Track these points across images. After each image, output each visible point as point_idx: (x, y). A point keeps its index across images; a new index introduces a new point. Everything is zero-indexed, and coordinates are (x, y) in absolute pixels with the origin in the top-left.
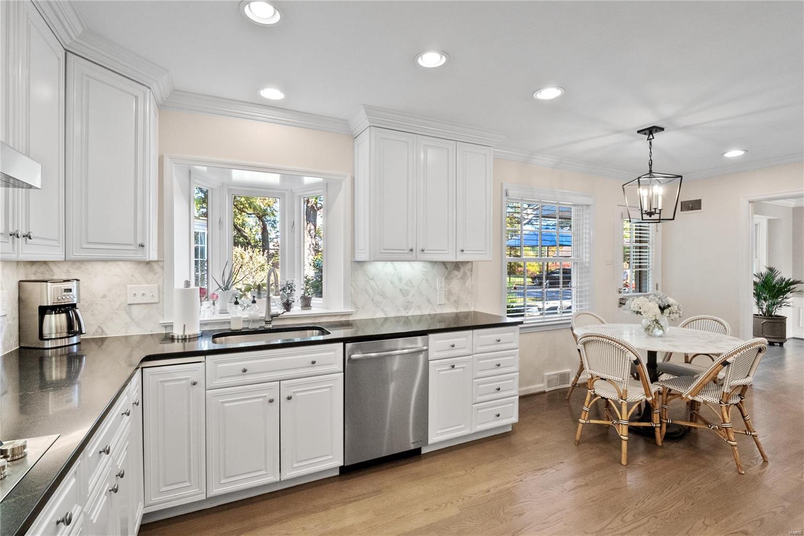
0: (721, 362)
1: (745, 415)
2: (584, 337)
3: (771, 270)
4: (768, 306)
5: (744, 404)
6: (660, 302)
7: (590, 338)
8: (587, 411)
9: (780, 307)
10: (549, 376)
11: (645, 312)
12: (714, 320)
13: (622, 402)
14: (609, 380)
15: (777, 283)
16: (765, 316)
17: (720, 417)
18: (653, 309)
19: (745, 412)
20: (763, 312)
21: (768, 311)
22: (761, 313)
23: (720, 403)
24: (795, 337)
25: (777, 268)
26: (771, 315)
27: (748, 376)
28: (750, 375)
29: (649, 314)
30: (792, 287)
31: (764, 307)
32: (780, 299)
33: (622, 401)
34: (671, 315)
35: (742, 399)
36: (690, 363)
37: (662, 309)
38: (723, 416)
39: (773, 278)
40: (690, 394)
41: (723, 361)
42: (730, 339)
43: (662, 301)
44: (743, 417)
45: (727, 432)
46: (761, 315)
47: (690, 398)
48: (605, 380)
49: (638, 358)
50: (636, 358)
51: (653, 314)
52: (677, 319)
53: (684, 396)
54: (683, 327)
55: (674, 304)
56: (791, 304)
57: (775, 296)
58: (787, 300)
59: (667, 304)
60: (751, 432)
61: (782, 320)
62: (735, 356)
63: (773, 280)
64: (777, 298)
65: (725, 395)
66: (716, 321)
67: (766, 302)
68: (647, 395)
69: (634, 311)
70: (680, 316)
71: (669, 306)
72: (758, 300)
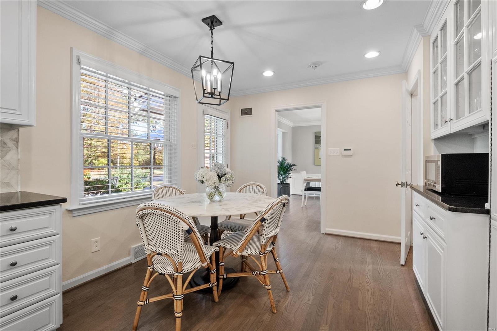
0: (260, 219)
1: (276, 258)
2: (140, 211)
3: (284, 159)
4: (283, 178)
5: (275, 249)
6: (219, 171)
7: (145, 211)
8: (145, 291)
9: (287, 178)
10: (135, 248)
11: (206, 181)
12: (257, 185)
13: (177, 276)
14: (165, 254)
15: (286, 166)
16: (281, 184)
17: (260, 266)
18: (212, 177)
19: (276, 256)
20: (280, 181)
21: (283, 181)
22: (280, 182)
23: (260, 254)
24: (293, 194)
25: (286, 158)
26: (284, 183)
27: (277, 226)
28: (278, 226)
29: (210, 182)
30: (292, 167)
31: (281, 179)
32: (287, 174)
33: (177, 274)
34: (226, 181)
35: (274, 245)
36: (243, 219)
37: (220, 177)
38: (262, 266)
39: (285, 163)
40: (239, 250)
41: (261, 218)
42: (266, 198)
43: (220, 170)
44: (275, 259)
45: (265, 279)
46: (280, 183)
47: (239, 254)
48: (161, 254)
49: (190, 227)
50: (188, 227)
51: (214, 181)
52: (230, 185)
53: (234, 253)
54: (239, 192)
55: (229, 172)
56: (291, 177)
57: (285, 173)
58: (290, 175)
59: (224, 173)
60: (279, 271)
61: (288, 185)
62: (270, 212)
63: (285, 164)
64: (286, 174)
65: (263, 246)
66: (258, 186)
67: (282, 176)
68: (203, 262)
69: (200, 181)
70: (232, 182)
71: (225, 174)
72: (279, 175)
